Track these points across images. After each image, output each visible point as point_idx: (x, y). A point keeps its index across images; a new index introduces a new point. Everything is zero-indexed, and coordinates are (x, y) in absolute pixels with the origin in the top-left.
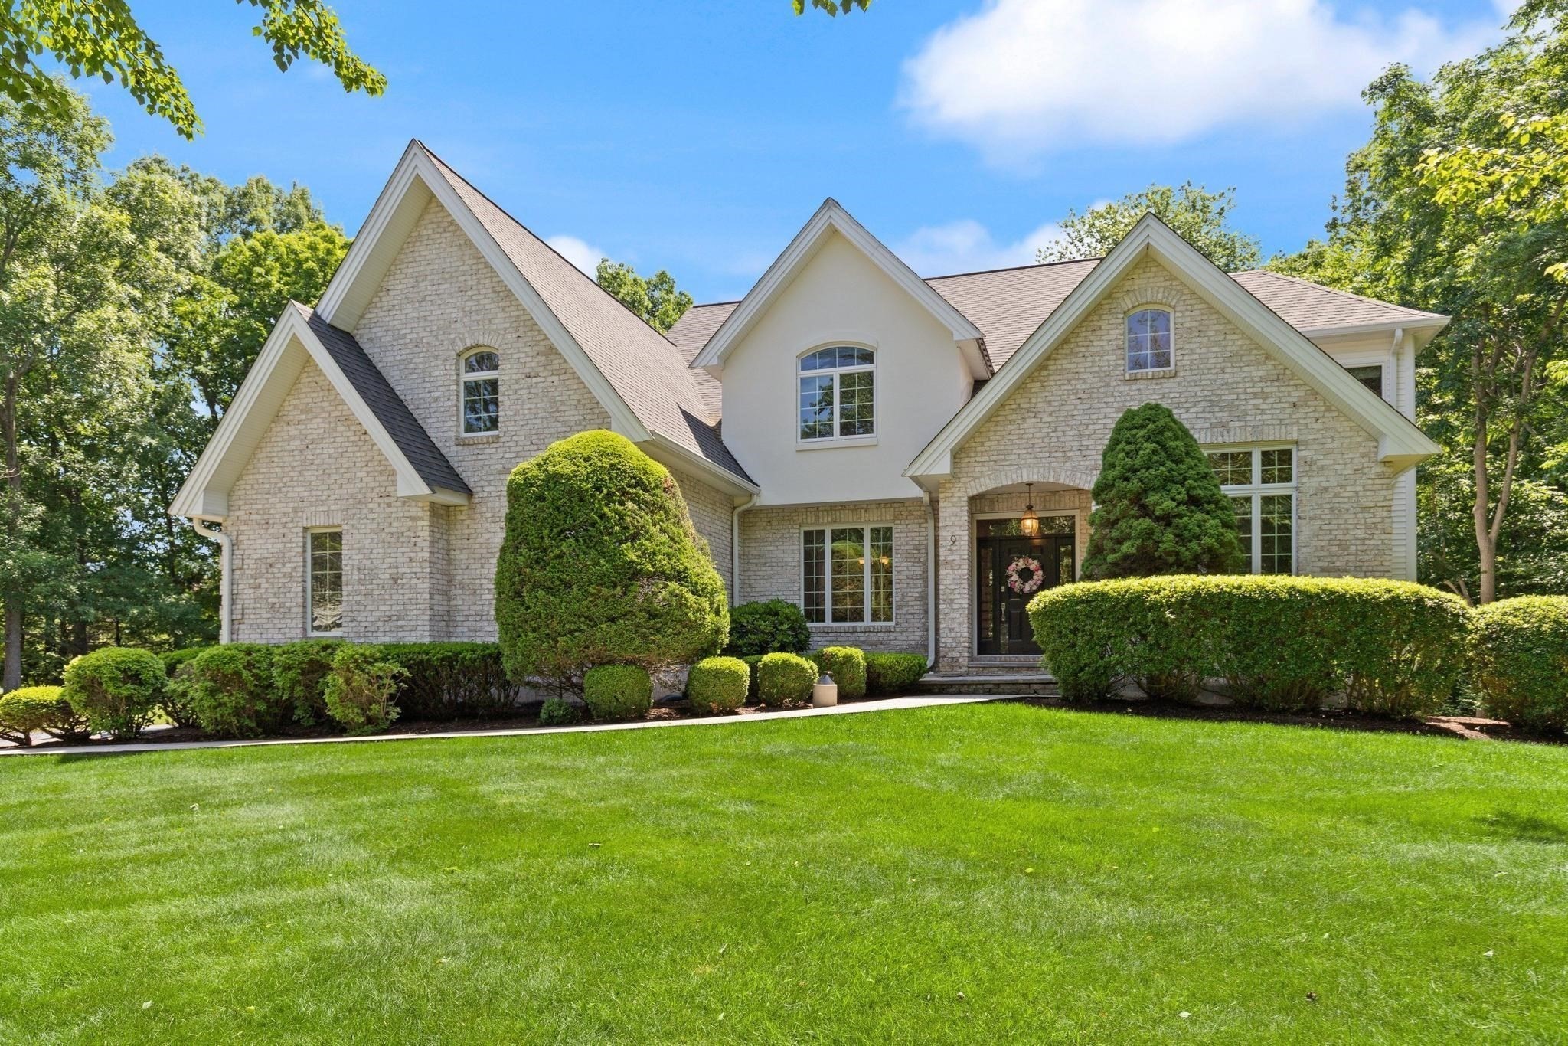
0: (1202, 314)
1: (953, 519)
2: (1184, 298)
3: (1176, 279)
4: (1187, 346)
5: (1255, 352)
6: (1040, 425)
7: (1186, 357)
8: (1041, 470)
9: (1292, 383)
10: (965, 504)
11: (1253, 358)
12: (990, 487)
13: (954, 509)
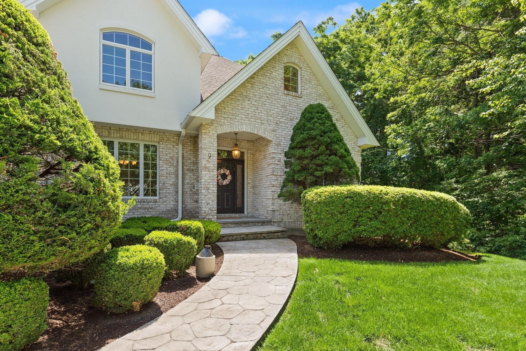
0: (310, 75)
1: (210, 144)
2: (305, 65)
3: (302, 56)
4: (305, 86)
5: (326, 96)
6: (251, 105)
7: (305, 91)
8: (252, 127)
9: (336, 111)
10: (216, 138)
12: (228, 131)
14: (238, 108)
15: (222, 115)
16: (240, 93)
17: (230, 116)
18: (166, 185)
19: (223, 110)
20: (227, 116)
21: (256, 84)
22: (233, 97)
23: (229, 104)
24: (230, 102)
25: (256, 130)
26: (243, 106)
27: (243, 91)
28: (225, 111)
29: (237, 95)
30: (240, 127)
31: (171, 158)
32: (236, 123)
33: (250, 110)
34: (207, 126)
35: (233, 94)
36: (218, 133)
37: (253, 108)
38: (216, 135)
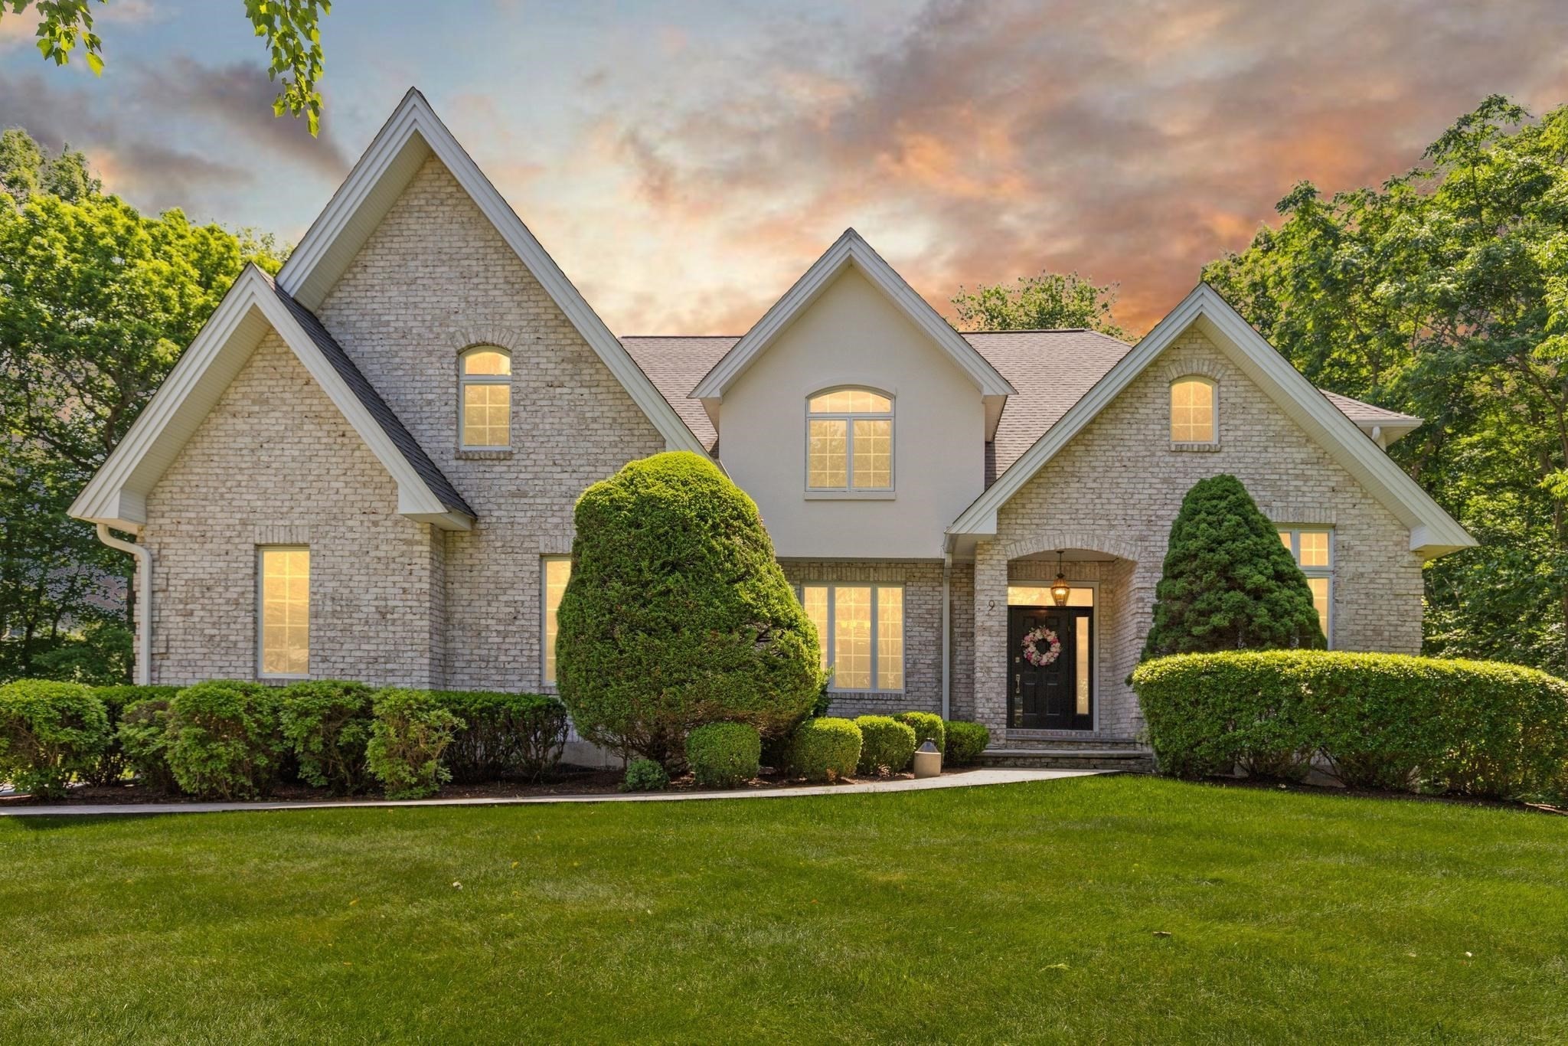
0: (1247, 391)
1: (992, 582)
2: (1229, 372)
3: (1221, 353)
4: (1231, 422)
5: (1296, 434)
6: (1084, 490)
7: (1231, 433)
8: (1085, 537)
9: (1331, 467)
10: (1005, 567)
11: (1295, 439)
12: (1031, 552)
13: (993, 572)
14: (1054, 501)
15: (1019, 521)
16: (1057, 469)
17: (1036, 521)
18: (919, 666)
19: (1020, 511)
20: (1029, 522)
21: (1096, 443)
22: (1042, 480)
23: (1034, 495)
24: (1034, 491)
25: (1096, 542)
26: (1065, 496)
27: (1066, 464)
28: (1024, 511)
29: (1051, 475)
30: (1057, 541)
31: (929, 612)
32: (1049, 533)
33: (1082, 501)
34: (986, 547)
35: (1043, 475)
36: (1010, 558)
37: (1090, 496)
38: (1006, 562)
